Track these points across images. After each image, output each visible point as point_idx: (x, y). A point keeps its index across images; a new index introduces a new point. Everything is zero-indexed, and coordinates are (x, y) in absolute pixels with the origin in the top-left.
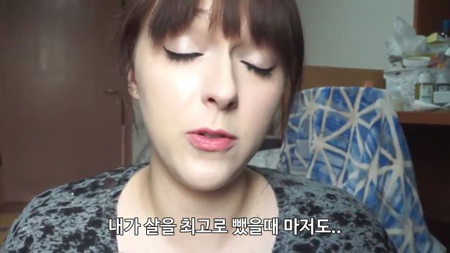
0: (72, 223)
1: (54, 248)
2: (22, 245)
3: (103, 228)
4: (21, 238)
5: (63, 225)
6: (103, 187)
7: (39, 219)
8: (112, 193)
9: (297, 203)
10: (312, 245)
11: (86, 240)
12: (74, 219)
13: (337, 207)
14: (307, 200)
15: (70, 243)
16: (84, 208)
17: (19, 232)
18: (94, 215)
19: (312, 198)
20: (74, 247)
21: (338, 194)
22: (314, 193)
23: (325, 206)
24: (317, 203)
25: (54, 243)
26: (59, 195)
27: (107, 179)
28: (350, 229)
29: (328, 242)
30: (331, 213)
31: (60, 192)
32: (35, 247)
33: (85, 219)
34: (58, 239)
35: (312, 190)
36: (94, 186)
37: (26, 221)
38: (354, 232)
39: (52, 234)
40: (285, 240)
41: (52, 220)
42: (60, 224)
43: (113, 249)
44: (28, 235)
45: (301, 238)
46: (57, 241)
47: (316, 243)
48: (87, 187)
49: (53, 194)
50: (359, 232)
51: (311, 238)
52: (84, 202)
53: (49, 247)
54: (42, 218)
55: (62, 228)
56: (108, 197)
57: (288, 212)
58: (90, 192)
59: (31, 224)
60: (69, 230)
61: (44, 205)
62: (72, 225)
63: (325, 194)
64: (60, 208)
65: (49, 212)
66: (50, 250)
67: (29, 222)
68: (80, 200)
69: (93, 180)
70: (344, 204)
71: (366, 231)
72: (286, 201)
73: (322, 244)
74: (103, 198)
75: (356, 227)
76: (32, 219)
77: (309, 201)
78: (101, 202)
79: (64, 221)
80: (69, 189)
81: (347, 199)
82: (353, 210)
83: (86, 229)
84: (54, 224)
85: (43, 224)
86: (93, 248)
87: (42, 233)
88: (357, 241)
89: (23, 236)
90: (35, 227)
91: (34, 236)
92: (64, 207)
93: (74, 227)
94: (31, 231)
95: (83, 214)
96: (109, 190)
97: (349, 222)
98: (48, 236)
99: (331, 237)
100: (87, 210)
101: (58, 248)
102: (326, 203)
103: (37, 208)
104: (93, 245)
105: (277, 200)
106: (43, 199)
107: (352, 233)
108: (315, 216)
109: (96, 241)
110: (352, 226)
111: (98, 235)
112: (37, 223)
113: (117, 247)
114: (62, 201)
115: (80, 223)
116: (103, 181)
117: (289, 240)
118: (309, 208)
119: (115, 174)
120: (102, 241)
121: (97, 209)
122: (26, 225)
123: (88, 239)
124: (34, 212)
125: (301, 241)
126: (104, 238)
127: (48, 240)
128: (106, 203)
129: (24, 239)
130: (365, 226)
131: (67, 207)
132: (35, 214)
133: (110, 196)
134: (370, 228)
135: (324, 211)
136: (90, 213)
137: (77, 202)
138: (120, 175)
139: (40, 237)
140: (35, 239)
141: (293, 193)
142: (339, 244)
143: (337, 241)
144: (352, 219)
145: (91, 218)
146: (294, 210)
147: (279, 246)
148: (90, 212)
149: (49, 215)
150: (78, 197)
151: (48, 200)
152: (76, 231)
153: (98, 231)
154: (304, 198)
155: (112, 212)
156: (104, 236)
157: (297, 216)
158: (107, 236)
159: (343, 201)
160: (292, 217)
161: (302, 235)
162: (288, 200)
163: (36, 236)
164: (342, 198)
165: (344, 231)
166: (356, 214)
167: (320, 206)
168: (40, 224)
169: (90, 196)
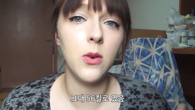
0: (30, 100)
3: (44, 102)
4: (7, 108)
5: (26, 102)
6: (43, 84)
7: (16, 99)
8: (48, 87)
9: (129, 89)
10: (136, 108)
12: (31, 99)
13: (147, 91)
14: (133, 88)
15: (30, 109)
16: (35, 93)
17: (7, 105)
18: (40, 96)
19: (136, 87)
21: (147, 85)
22: (137, 85)
23: (141, 91)
24: (138, 89)
26: (24, 88)
27: (46, 80)
28: (152, 101)
29: (143, 106)
30: (144, 94)
31: (25, 87)
33: (36, 98)
34: (24, 108)
35: (136, 83)
36: (40, 83)
37: (10, 100)
39: (22, 106)
40: (124, 106)
41: (21, 99)
42: (25, 101)
44: (11, 107)
45: (131, 105)
47: (138, 107)
48: (37, 84)
49: (21, 88)
50: (156, 102)
51: (136, 105)
52: (35, 91)
55: (26, 103)
57: (125, 93)
58: (38, 86)
59: (12, 102)
60: (29, 104)
61: (18, 93)
62: (31, 101)
63: (142, 85)
64: (24, 94)
65: (20, 96)
69: (39, 81)
70: (150, 89)
71: (159, 102)
72: (125, 89)
73: (140, 107)
74: (44, 89)
75: (155, 100)
76: (12, 99)
77: (135, 88)
79: (27, 100)
80: (28, 85)
81: (151, 87)
82: (154, 92)
83: (36, 103)
84: (23, 101)
85: (17, 101)
87: (17, 106)
88: (155, 106)
89: (9, 107)
90: (14, 103)
92: (26, 94)
93: (31, 102)
94: (12, 105)
95: (35, 96)
96: (47, 85)
97: (152, 98)
98: (20, 107)
99: (144, 104)
100: (37, 94)
102: (142, 89)
103: (15, 94)
105: (121, 88)
106: (17, 90)
107: (153, 103)
108: (137, 95)
109: (41, 108)
110: (153, 99)
111: (42, 105)
112: (15, 101)
114: (26, 91)
115: (34, 100)
116: (44, 81)
117: (126, 106)
118: (135, 92)
119: (49, 78)
120: (44, 108)
121: (41, 94)
122: (10, 102)
123: (38, 107)
124: (14, 96)
126: (45, 107)
128: (45, 91)
130: (159, 99)
131: (28, 93)
132: (14, 97)
133: (47, 88)
134: (161, 100)
135: (141, 93)
136: (38, 95)
137: (32, 91)
138: (51, 78)
140: (14, 109)
141: (127, 85)
142: (148, 108)
143: (147, 106)
144: (153, 96)
145: (39, 98)
146: (128, 93)
147: (121, 109)
149: (20, 98)
150: (33, 89)
151: (19, 91)
152: (33, 104)
153: (42, 103)
154: (132, 87)
155: (48, 95)
156: (45, 106)
157: (129, 95)
158: (46, 106)
159: (149, 88)
160: (127, 96)
161: (132, 103)
162: (125, 88)
163: (14, 107)
164: (149, 87)
165: (150, 102)
166: (155, 94)
167: (139, 90)
168: (16, 101)
169: (38, 88)
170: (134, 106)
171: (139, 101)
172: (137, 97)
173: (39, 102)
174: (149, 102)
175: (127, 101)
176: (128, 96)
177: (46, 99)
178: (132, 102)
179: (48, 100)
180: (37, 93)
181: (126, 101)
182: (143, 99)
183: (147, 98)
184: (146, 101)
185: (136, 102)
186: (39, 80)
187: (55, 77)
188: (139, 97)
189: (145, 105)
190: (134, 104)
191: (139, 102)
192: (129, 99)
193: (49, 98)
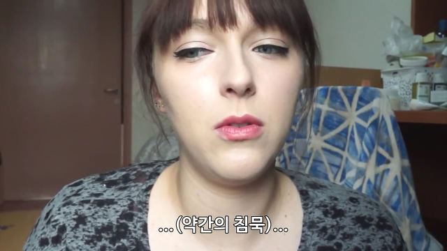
0: (104, 215)
1: (86, 238)
2: (54, 234)
3: (135, 221)
4: (54, 226)
5: (96, 216)
6: (134, 181)
7: (73, 209)
8: (144, 187)
9: (321, 206)
10: (335, 247)
11: (118, 232)
12: (106, 211)
13: (359, 210)
14: (330, 204)
15: (103, 234)
16: (116, 201)
17: (52, 220)
18: (126, 208)
19: (336, 202)
20: (106, 239)
21: (361, 197)
22: (338, 197)
23: (348, 210)
24: (341, 206)
25: (86, 233)
26: (91, 185)
27: (138, 172)
28: (372, 232)
29: (350, 244)
30: (354, 217)
31: (92, 183)
32: (68, 236)
33: (117, 212)
34: (90, 230)
35: (335, 194)
36: (126, 179)
37: (59, 210)
38: (374, 235)
39: (85, 224)
40: (310, 242)
41: (84, 210)
42: (93, 215)
43: (145, 243)
44: (61, 224)
45: (325, 240)
46: (89, 232)
47: (339, 245)
48: (119, 179)
49: (85, 184)
50: (380, 236)
51: (335, 241)
52: (116, 194)
53: (81, 238)
54: (76, 207)
55: (95, 219)
56: (140, 191)
57: (312, 214)
58: (122, 185)
59: (64, 213)
60: (101, 222)
61: (77, 194)
62: (105, 216)
63: (348, 197)
64: (93, 199)
65: (83, 203)
66: (82, 240)
67: (62, 211)
68: (112, 193)
69: (124, 173)
70: (366, 207)
71: (387, 235)
72: (310, 203)
73: (344, 247)
74: (135, 191)
75: (378, 231)
76: (65, 208)
77: (333, 204)
78: (133, 195)
79: (96, 213)
80: (100, 180)
81: (370, 203)
82: (375, 214)
83: (118, 222)
84: (87, 215)
85: (76, 213)
86: (124, 241)
87: (75, 223)
88: (376, 244)
89: (56, 225)
90: (69, 216)
91: (67, 225)
92: (96, 199)
93: (106, 218)
94: (64, 220)
95: (115, 206)
96: (141, 184)
97: (371, 225)
98: (81, 226)
99: (354, 240)
100: (119, 203)
101: (90, 239)
102: (348, 206)
103: (70, 197)
104: (124, 238)
105: (302, 202)
106: (76, 189)
107: (372, 237)
108: (338, 219)
109: (128, 235)
110: (373, 229)
111: (130, 228)
112: (70, 213)
113: (148, 242)
114: (95, 192)
115: (112, 216)
116: (134, 175)
117: (313, 242)
118: (333, 212)
119: (145, 168)
120: (133, 234)
121: (129, 202)
122: (59, 214)
123: (120, 231)
124: (68, 200)
125: (324, 243)
126: (135, 232)
127: (81, 230)
128: (138, 196)
129: (57, 227)
130: (386, 230)
131: (99, 198)
132: (68, 203)
133: (142, 190)
134: (391, 233)
135: (347, 215)
136: (122, 206)
137: (108, 194)
138: (151, 169)
139: (73, 226)
140: (69, 229)
141: (317, 196)
142: (361, 247)
143: (360, 244)
144: (373, 222)
145: (123, 212)
146: (318, 213)
147: (303, 248)
148: (122, 204)
149: (83, 206)
150: (110, 189)
151: (80, 190)
152: (109, 223)
153: (130, 224)
154: (328, 201)
155: (144, 206)
156: (136, 229)
157: (320, 219)
158: (139, 229)
159: (366, 204)
160: (316, 220)
161: (326, 237)
162: (313, 202)
163: (69, 225)
164: (365, 201)
165: (366, 234)
166: (378, 217)
167: (343, 209)
168: (73, 213)
169: (121, 189)
170: (331, 244)
171: (341, 232)
172: (337, 222)
173: (124, 221)
174: (364, 234)
175: (316, 231)
176: (318, 219)
177: (140, 215)
178: (326, 233)
179: (144, 216)
180: (119, 199)
181: (313, 232)
182: (351, 229)
183: (359, 227)
184: (357, 232)
185: (335, 234)
186: (124, 170)
187: (160, 166)
188: (342, 224)
189: (356, 241)
190: (332, 238)
191: (342, 234)
192: (321, 228)
193: (147, 213)
